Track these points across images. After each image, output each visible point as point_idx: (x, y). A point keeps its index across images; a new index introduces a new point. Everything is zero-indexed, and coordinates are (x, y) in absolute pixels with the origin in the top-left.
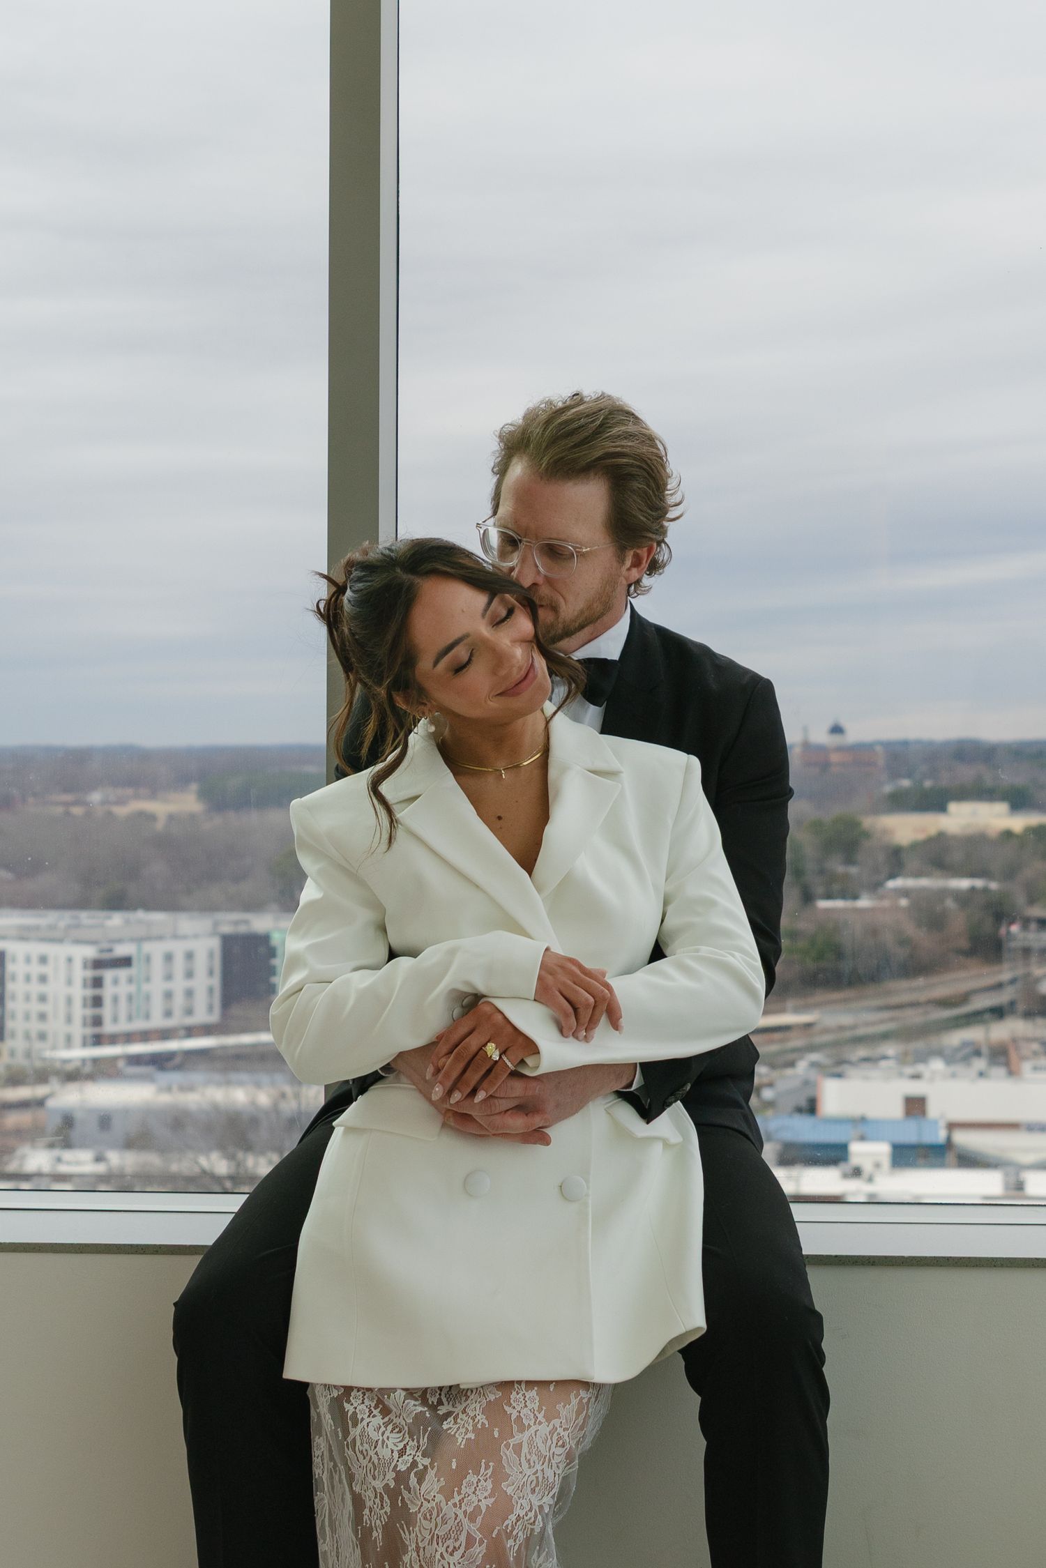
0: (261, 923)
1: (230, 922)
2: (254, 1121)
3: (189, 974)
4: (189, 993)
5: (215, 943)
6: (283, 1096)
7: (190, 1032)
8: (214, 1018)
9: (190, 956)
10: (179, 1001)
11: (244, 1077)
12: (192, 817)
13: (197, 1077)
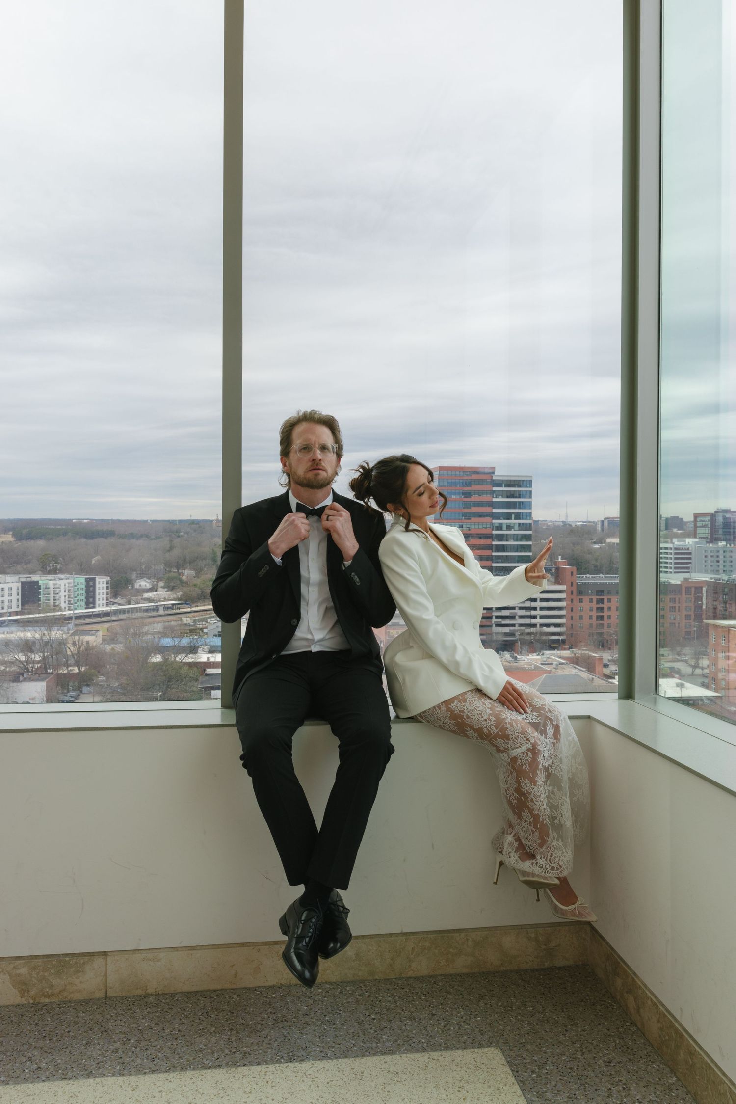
0: (35, 578)
1: (24, 578)
2: (34, 643)
3: (10, 595)
4: (10, 601)
5: (19, 584)
6: (44, 634)
7: (10, 614)
8: (19, 609)
9: (10, 589)
10: (6, 604)
11: (30, 629)
12: (10, 542)
13: (13, 629)
